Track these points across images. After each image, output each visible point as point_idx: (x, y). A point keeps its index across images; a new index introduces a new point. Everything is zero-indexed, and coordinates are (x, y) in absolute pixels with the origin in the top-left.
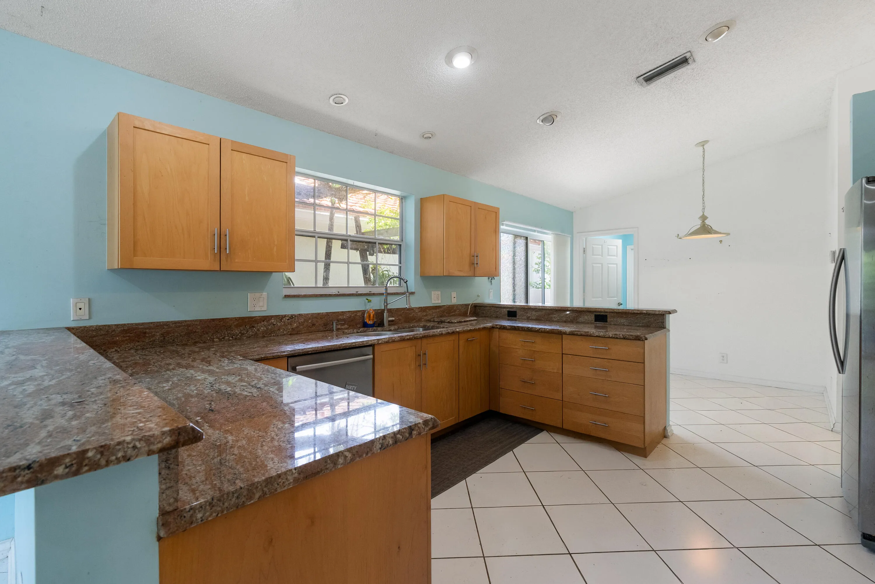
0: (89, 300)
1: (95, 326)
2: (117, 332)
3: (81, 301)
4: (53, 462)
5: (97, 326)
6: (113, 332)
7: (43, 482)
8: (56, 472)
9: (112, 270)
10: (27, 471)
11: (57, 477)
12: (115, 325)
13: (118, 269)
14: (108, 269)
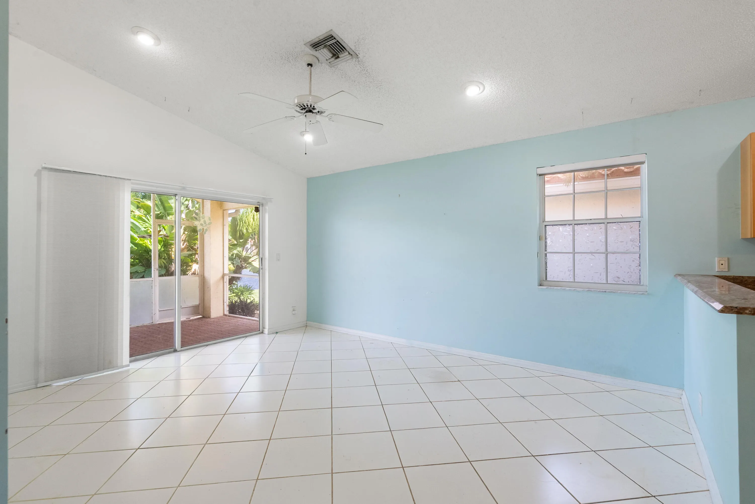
0: (728, 259)
1: (732, 276)
2: (749, 282)
3: (722, 259)
4: (745, 309)
5: (734, 276)
6: (746, 281)
7: (741, 313)
8: (746, 312)
9: (746, 239)
10: (736, 309)
11: (746, 313)
12: (748, 277)
13: (751, 238)
14: (742, 239)
